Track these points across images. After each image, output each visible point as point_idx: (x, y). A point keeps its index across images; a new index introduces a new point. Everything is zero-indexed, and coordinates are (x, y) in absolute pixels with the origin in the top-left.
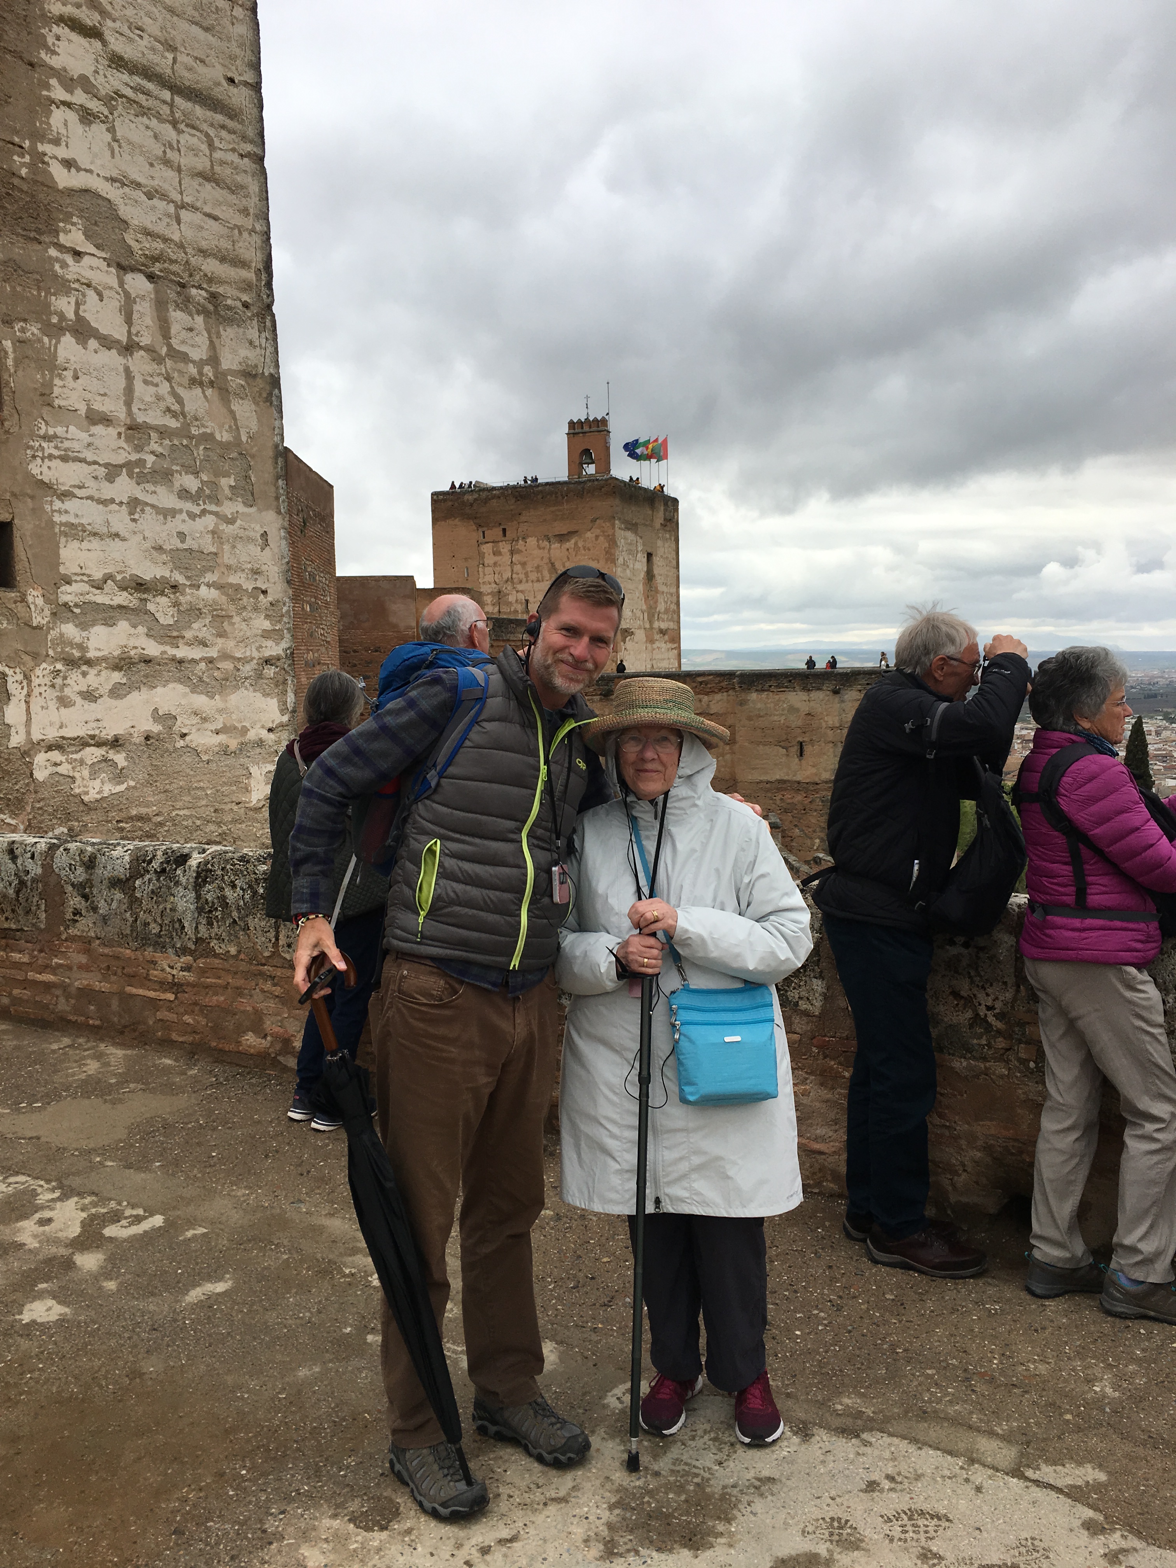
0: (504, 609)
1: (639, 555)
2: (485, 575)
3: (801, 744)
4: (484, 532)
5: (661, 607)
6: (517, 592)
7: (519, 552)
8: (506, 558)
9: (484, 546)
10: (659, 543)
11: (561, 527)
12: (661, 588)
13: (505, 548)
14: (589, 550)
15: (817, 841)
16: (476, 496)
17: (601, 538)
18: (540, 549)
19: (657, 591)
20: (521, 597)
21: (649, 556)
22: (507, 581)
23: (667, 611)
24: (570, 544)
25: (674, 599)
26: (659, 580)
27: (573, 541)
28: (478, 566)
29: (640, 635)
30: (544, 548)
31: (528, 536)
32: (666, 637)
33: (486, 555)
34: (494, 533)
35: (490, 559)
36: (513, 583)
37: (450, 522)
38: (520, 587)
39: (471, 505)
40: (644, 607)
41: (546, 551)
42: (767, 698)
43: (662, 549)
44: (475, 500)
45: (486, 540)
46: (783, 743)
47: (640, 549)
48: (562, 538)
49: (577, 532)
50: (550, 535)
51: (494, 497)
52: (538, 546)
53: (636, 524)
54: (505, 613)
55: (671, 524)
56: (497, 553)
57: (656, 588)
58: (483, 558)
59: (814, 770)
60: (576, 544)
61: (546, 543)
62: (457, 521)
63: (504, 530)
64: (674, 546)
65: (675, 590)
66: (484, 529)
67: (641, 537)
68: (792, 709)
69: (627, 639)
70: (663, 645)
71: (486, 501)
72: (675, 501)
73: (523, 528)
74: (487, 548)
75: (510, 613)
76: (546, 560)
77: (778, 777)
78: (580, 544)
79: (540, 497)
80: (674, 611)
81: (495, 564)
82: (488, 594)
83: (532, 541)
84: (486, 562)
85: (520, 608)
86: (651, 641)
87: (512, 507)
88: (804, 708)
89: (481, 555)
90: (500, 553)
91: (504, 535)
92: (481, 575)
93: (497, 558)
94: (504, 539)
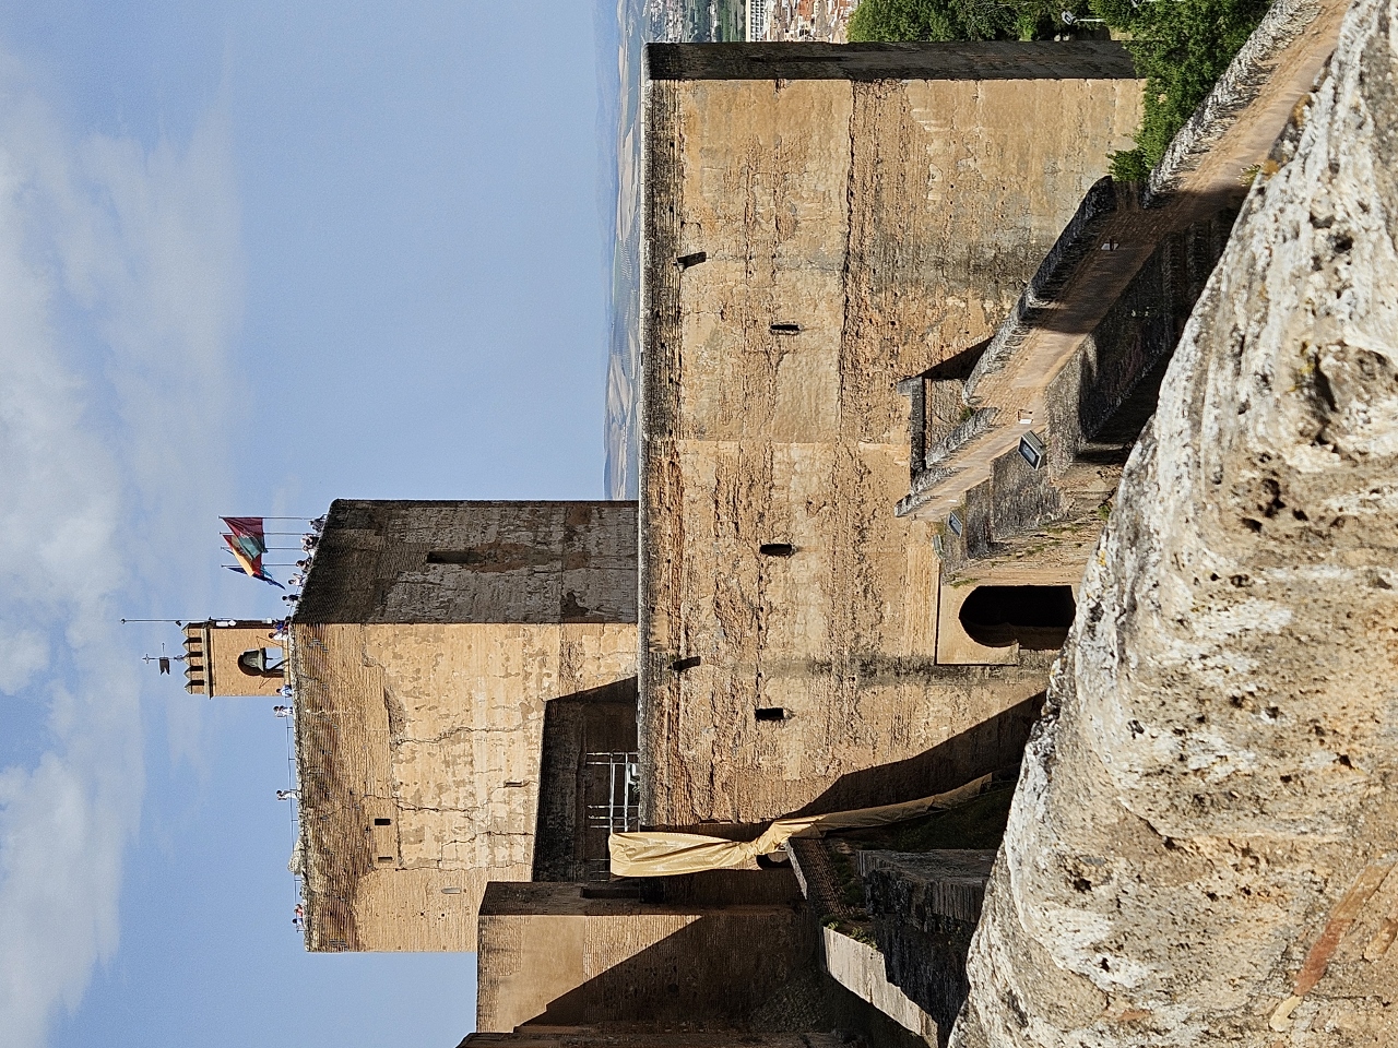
0: (520, 826)
1: (430, 578)
2: (457, 859)
3: (774, 327)
5: (525, 537)
6: (489, 801)
7: (418, 796)
8: (430, 819)
9: (406, 859)
10: (411, 538)
11: (377, 718)
12: (491, 537)
13: (409, 822)
14: (418, 671)
15: (950, 301)
16: (315, 872)
18: (414, 759)
19: (497, 545)
20: (500, 793)
21: (434, 558)
22: (471, 820)
23: (532, 526)
24: (408, 706)
25: (511, 511)
26: (476, 540)
27: (403, 700)
28: (440, 870)
29: (575, 579)
30: (413, 752)
31: (391, 779)
32: (580, 528)
33: (420, 854)
34: (382, 839)
35: (430, 849)
36: (474, 808)
38: (482, 796)
39: (330, 880)
40: (524, 570)
42: (692, 387)
43: (421, 534)
45: (394, 855)
46: (772, 361)
47: (420, 578)
48: (395, 721)
49: (386, 694)
52: (407, 762)
53: (377, 583)
54: (528, 823)
55: (377, 515)
56: (419, 837)
57: (491, 546)
58: (427, 861)
59: (823, 305)
60: (407, 694)
61: (404, 747)
62: (359, 907)
63: (379, 822)
64: (417, 511)
65: (495, 510)
66: (375, 857)
67: (400, 573)
68: (713, 341)
69: (580, 604)
70: (594, 533)
71: (322, 850)
72: (337, 506)
73: (375, 787)
74: (410, 853)
75: (527, 816)
76: (435, 749)
77: (835, 368)
78: (407, 686)
79: (320, 755)
80: (533, 512)
81: (438, 840)
82: (492, 852)
83: (400, 773)
84: (436, 855)
85: (519, 796)
86: (585, 556)
88: (710, 320)
89: (423, 863)
90: (420, 830)
91: (386, 822)
92: (458, 865)
93: (428, 836)
94: (393, 823)
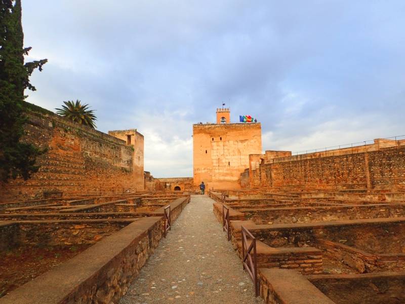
4: (213, 139)
6: (226, 159)
7: (226, 145)
8: (222, 148)
9: (214, 143)
11: (242, 138)
13: (221, 143)
14: (252, 146)
17: (257, 142)
18: (234, 145)
20: (227, 161)
22: (222, 155)
24: (245, 144)
28: (211, 150)
30: (236, 145)
31: (230, 140)
33: (214, 146)
34: (217, 139)
36: (224, 156)
37: (200, 134)
38: (227, 157)
44: (210, 127)
45: (214, 141)
48: (242, 141)
49: (248, 140)
50: (238, 140)
51: (217, 127)
56: (218, 146)
60: (247, 143)
61: (236, 143)
62: (203, 134)
63: (221, 138)
66: (213, 137)
73: (228, 137)
76: (236, 149)
78: (249, 144)
79: (234, 127)
81: (217, 149)
83: (231, 142)
84: (214, 149)
87: (224, 131)
89: (212, 146)
91: (221, 140)
92: (212, 153)
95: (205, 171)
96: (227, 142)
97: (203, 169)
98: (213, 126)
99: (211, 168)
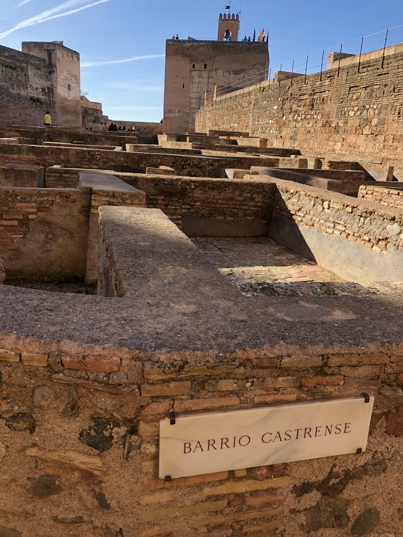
2: (193, 88)
4: (194, 65)
7: (213, 77)
8: (205, 80)
9: (194, 72)
11: (236, 67)
13: (205, 74)
16: (191, 44)
18: (224, 77)
24: (240, 76)
27: (242, 75)
28: (190, 83)
31: (218, 70)
33: (195, 77)
34: (200, 66)
35: (196, 80)
37: (176, 57)
39: (188, 49)
41: (227, 78)
44: (191, 46)
45: (195, 69)
48: (236, 72)
49: (244, 70)
50: (230, 70)
51: (201, 46)
52: (223, 75)
56: (200, 76)
60: (244, 76)
61: (227, 74)
62: (179, 57)
63: (205, 65)
66: (194, 63)
71: (197, 47)
73: (216, 65)
74: (195, 74)
79: (226, 48)
81: (199, 82)
82: (194, 98)
83: (220, 72)
84: (194, 81)
87: (211, 53)
89: (192, 77)
90: (202, 77)
91: (205, 68)
92: (191, 88)
93: (200, 79)
94: (205, 69)
95: (180, 114)
96: (214, 72)
97: (177, 111)
98: (196, 44)
99: (188, 111)
